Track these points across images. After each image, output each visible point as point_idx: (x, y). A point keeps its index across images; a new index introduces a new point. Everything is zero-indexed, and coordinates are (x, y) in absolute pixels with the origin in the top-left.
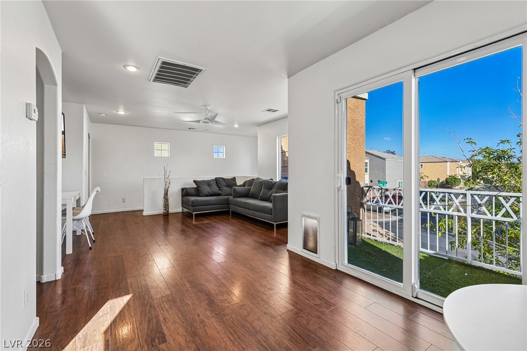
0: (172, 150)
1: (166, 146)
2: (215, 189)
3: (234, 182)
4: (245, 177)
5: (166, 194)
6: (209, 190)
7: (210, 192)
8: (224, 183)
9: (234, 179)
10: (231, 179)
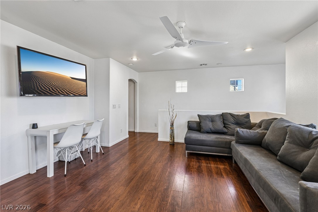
0: (189, 87)
1: (185, 84)
2: (219, 125)
3: (247, 120)
4: (266, 113)
5: (172, 125)
6: (211, 126)
7: (213, 129)
8: (232, 120)
9: (247, 116)
10: (242, 115)
